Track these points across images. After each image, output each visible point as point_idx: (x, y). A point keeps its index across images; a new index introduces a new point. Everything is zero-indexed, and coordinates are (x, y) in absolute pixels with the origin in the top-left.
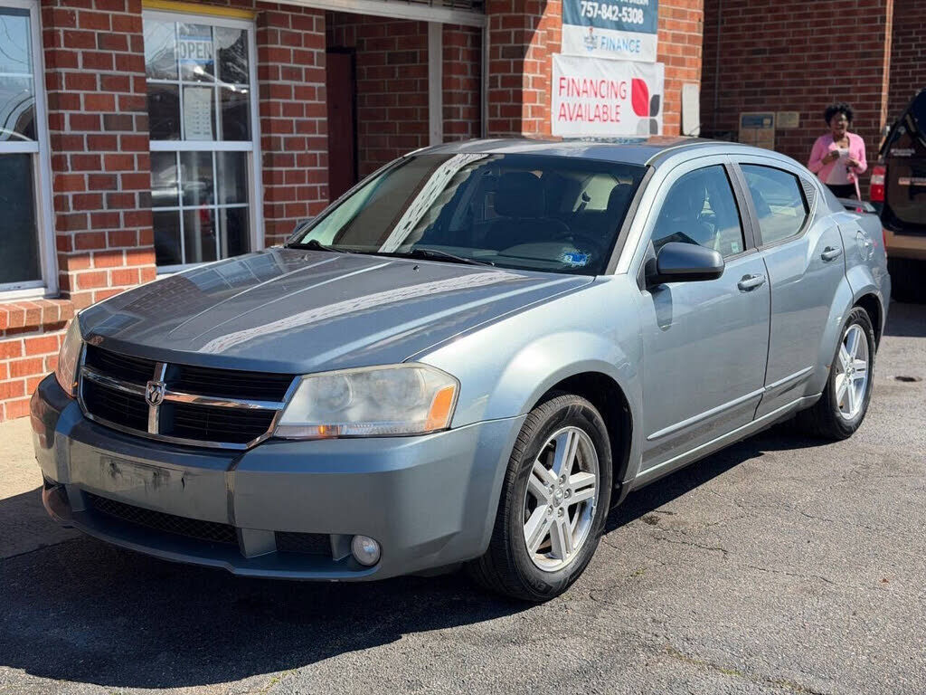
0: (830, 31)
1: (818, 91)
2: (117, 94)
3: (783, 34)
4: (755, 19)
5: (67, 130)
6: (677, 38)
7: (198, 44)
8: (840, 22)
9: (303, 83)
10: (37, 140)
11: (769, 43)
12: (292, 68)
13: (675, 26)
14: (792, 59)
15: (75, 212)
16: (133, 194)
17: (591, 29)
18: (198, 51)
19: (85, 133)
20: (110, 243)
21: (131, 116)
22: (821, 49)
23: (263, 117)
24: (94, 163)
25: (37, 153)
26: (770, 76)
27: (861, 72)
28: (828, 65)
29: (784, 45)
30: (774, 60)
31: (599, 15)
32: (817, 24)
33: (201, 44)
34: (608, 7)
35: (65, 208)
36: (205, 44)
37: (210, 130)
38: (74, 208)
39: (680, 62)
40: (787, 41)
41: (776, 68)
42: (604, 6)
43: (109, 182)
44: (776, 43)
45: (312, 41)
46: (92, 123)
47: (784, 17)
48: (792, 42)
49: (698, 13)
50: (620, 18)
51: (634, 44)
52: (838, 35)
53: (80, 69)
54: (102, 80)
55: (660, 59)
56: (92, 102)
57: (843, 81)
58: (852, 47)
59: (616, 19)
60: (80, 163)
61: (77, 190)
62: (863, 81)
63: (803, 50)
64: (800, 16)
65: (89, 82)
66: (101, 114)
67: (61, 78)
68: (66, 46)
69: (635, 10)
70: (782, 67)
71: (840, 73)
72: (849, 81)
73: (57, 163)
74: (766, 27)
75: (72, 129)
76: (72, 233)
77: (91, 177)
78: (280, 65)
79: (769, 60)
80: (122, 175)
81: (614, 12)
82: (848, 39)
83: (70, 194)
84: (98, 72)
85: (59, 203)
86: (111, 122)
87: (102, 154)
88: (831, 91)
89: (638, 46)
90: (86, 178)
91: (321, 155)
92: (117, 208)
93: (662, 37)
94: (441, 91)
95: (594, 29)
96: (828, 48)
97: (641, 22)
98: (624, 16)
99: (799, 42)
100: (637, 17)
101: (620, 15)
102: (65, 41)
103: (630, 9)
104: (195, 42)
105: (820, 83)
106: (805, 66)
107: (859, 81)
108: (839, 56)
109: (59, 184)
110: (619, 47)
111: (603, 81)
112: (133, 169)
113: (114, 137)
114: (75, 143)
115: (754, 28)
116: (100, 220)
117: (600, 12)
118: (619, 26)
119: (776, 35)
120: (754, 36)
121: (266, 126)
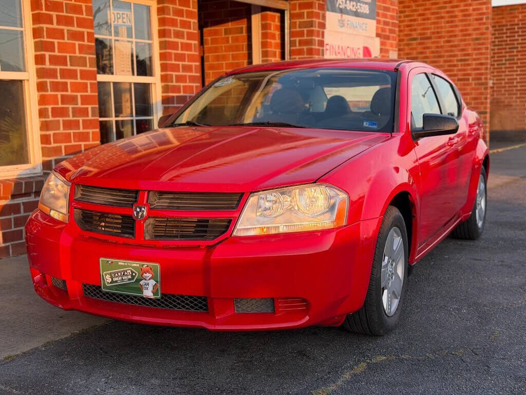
0: (456, 26)
1: (450, 61)
2: (77, 43)
3: (428, 29)
4: (411, 21)
5: (48, 65)
6: (386, 23)
7: (122, 14)
8: (462, 21)
9: (185, 41)
10: (28, 72)
11: (420, 34)
12: (179, 31)
13: (385, 16)
14: (434, 43)
15: (53, 119)
16: (87, 108)
17: (342, 16)
18: (123, 18)
19: (58, 68)
20: (74, 139)
21: (86, 58)
22: (451, 36)
23: (162, 62)
24: (64, 87)
25: (28, 80)
26: (421, 53)
27: (475, 49)
28: (455, 46)
29: (429, 35)
30: (423, 43)
31: (345, 7)
32: (448, 22)
33: (124, 14)
34: (350, 3)
35: (46, 116)
36: (127, 15)
37: (131, 70)
38: (52, 116)
39: (388, 38)
40: (430, 32)
41: (425, 48)
42: (348, 2)
43: (73, 100)
44: (424, 34)
45: (190, 14)
46: (62, 61)
47: (428, 19)
48: (433, 33)
49: (396, 10)
50: (357, 10)
51: (364, 26)
52: (460, 28)
53: (55, 26)
54: (68, 33)
55: (378, 35)
56: (62, 48)
57: (465, 55)
58: (469, 35)
59: (354, 10)
60: (56, 87)
61: (54, 104)
62: (477, 54)
63: (440, 37)
64: (438, 18)
65: (60, 34)
66: (68, 55)
67: (43, 31)
68: (46, 10)
69: (364, 5)
70: (428, 48)
71: (463, 50)
72: (468, 55)
73: (41, 87)
74: (418, 25)
75: (50, 65)
76: (51, 133)
77: (62, 96)
78: (172, 29)
79: (420, 44)
80: (81, 96)
81: (353, 6)
82: (466, 30)
83: (50, 107)
84: (65, 28)
85: (42, 113)
86: (74, 61)
87: (69, 81)
88: (458, 61)
89: (366, 27)
90: (59, 97)
91: (196, 87)
92: (78, 117)
93: (378, 22)
94: (261, 50)
95: (344, 15)
96: (455, 36)
97: (368, 12)
98: (358, 9)
99: (438, 33)
100: (365, 9)
101: (357, 8)
102: (45, 7)
103: (362, 5)
104: (121, 12)
105: (451, 56)
106: (442, 47)
107: (474, 55)
108: (461, 40)
109: (42, 100)
110: (356, 27)
111: (348, 47)
112: (87, 92)
113: (76, 71)
114: (52, 74)
115: (410, 26)
116: (68, 125)
117: (346, 5)
118: (357, 14)
119: (424, 29)
120: (411, 30)
121: (164, 67)
